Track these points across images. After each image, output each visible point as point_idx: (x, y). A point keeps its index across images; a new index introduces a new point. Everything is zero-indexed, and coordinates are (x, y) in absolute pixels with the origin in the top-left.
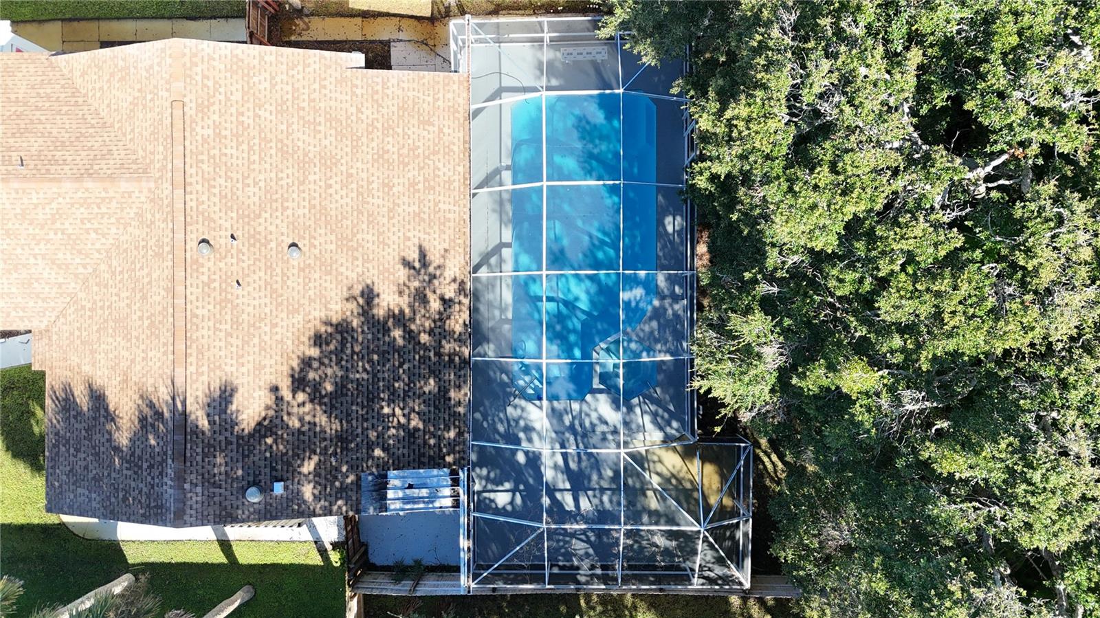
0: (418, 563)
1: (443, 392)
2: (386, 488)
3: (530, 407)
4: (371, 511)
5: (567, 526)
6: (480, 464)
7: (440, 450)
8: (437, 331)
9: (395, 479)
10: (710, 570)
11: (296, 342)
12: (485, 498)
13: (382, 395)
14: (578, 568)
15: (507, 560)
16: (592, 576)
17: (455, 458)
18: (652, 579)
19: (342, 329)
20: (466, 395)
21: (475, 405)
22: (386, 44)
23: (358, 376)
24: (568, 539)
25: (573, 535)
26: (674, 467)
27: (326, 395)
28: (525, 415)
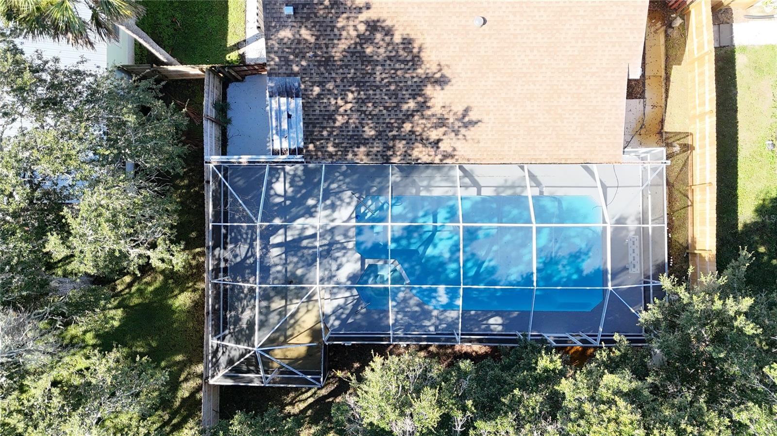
0: (229, 121)
1: (365, 142)
2: (288, 96)
3: (351, 209)
4: (271, 84)
5: (258, 241)
6: (306, 171)
7: (318, 140)
8: (413, 137)
9: (296, 104)
10: (224, 352)
11: (405, 24)
12: (279, 174)
13: (362, 93)
14: (225, 248)
15: (231, 193)
16: (219, 259)
17: (312, 151)
18: (217, 306)
19: (415, 60)
20: (362, 160)
21: (353, 167)
22: (642, 96)
23: (378, 73)
24: (248, 241)
25: (251, 246)
26: (304, 322)
27: (363, 48)
28: (344, 205)
